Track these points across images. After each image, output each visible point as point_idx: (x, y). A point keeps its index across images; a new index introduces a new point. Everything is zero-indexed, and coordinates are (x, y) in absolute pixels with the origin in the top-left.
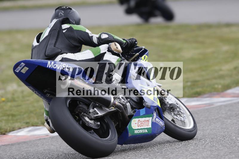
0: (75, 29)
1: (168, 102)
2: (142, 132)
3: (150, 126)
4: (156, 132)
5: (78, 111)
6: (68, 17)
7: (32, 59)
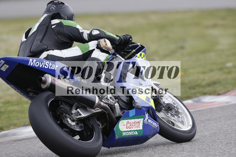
0: (65, 24)
1: (164, 102)
2: (131, 134)
3: (141, 128)
4: (148, 134)
5: (60, 111)
6: (59, 12)
7: (18, 56)
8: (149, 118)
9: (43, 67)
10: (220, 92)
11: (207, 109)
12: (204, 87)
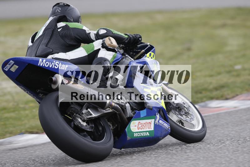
1: (174, 102)
2: (142, 135)
3: (152, 129)
5: (70, 111)
6: (65, 15)
8: (160, 119)
9: (53, 67)
10: (228, 97)
11: (213, 115)
12: (211, 91)
